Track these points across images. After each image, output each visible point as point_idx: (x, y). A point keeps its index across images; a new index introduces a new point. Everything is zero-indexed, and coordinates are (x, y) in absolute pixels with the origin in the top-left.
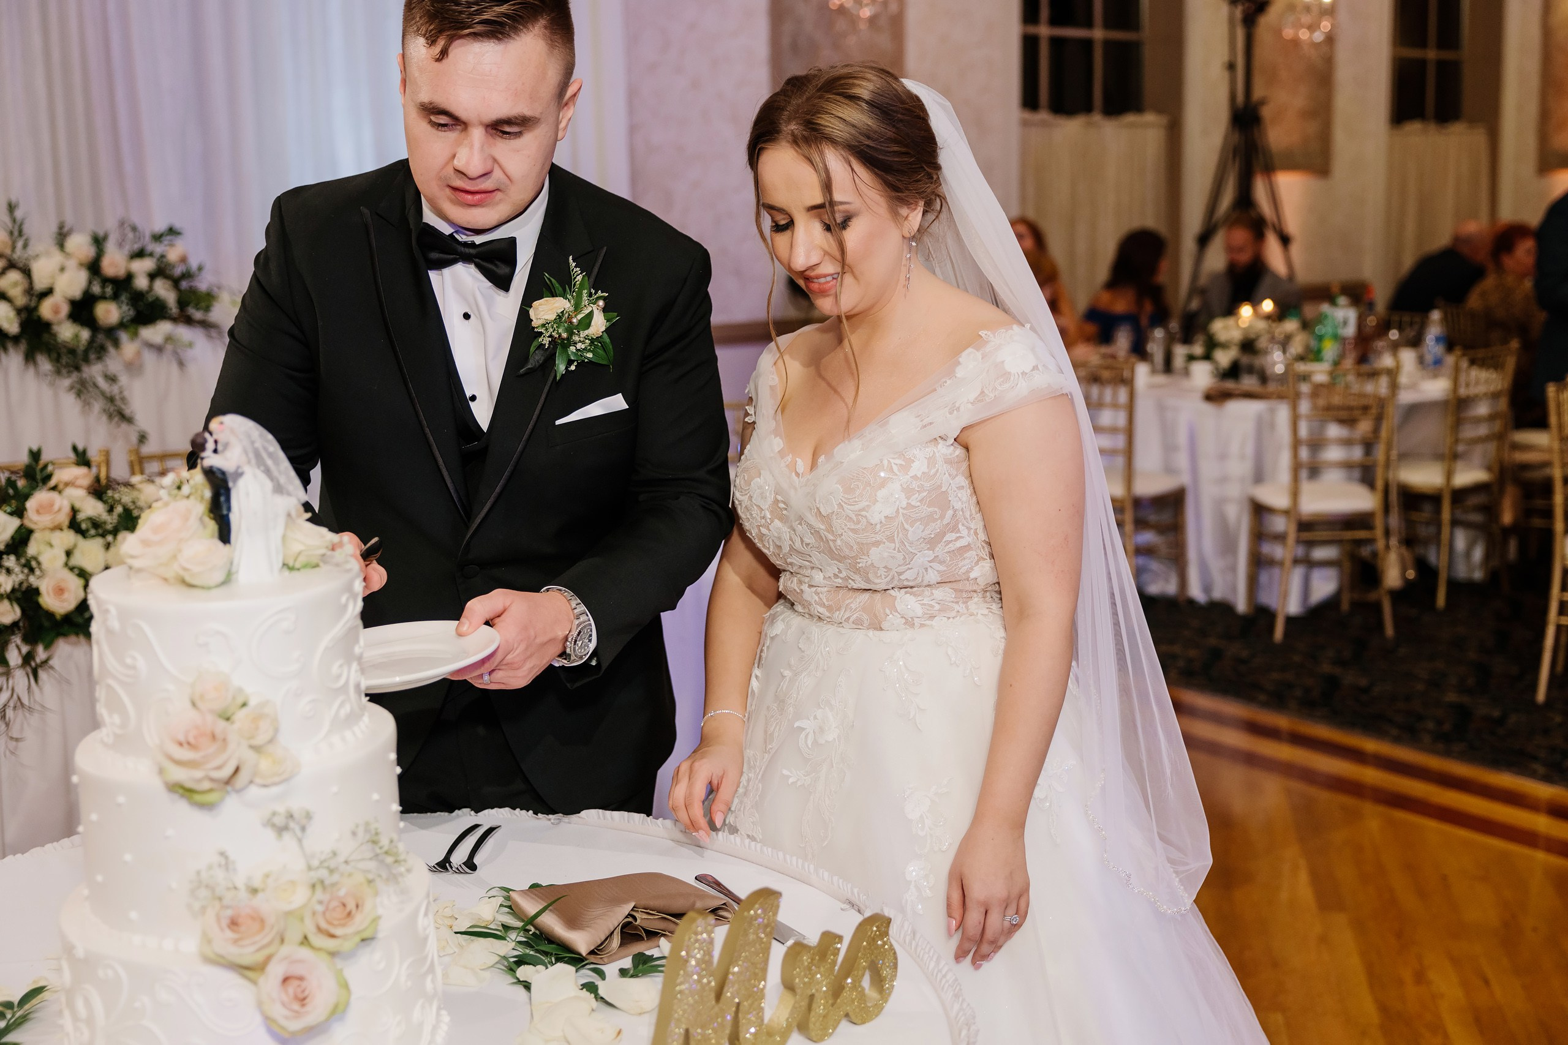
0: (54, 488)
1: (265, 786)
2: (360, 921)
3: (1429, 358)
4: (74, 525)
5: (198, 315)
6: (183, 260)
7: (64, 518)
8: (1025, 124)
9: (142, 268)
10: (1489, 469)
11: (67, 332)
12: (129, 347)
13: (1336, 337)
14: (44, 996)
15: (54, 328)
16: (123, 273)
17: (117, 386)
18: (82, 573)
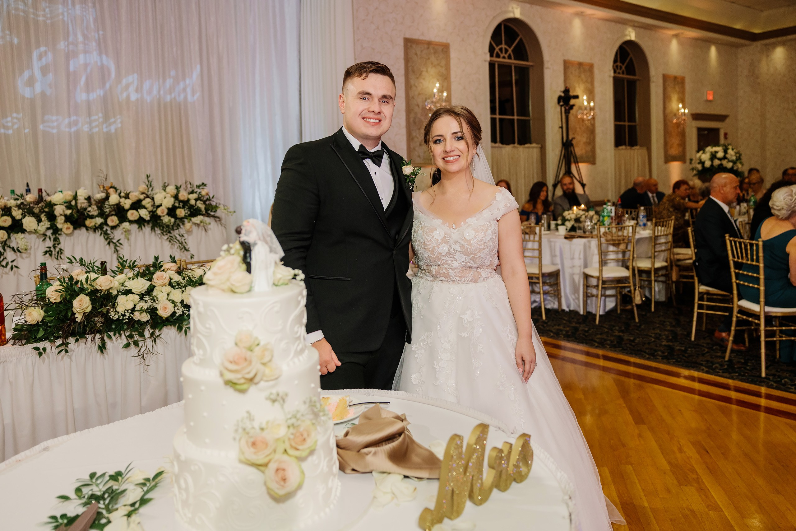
0: (163, 270)
1: (267, 381)
2: (309, 443)
3: (641, 223)
4: (170, 284)
5: (212, 213)
6: (207, 194)
7: (167, 281)
8: (492, 147)
9: (193, 196)
11: (166, 219)
12: (188, 225)
13: (609, 216)
14: (164, 475)
15: (162, 218)
16: (186, 199)
17: (183, 238)
18: (173, 302)
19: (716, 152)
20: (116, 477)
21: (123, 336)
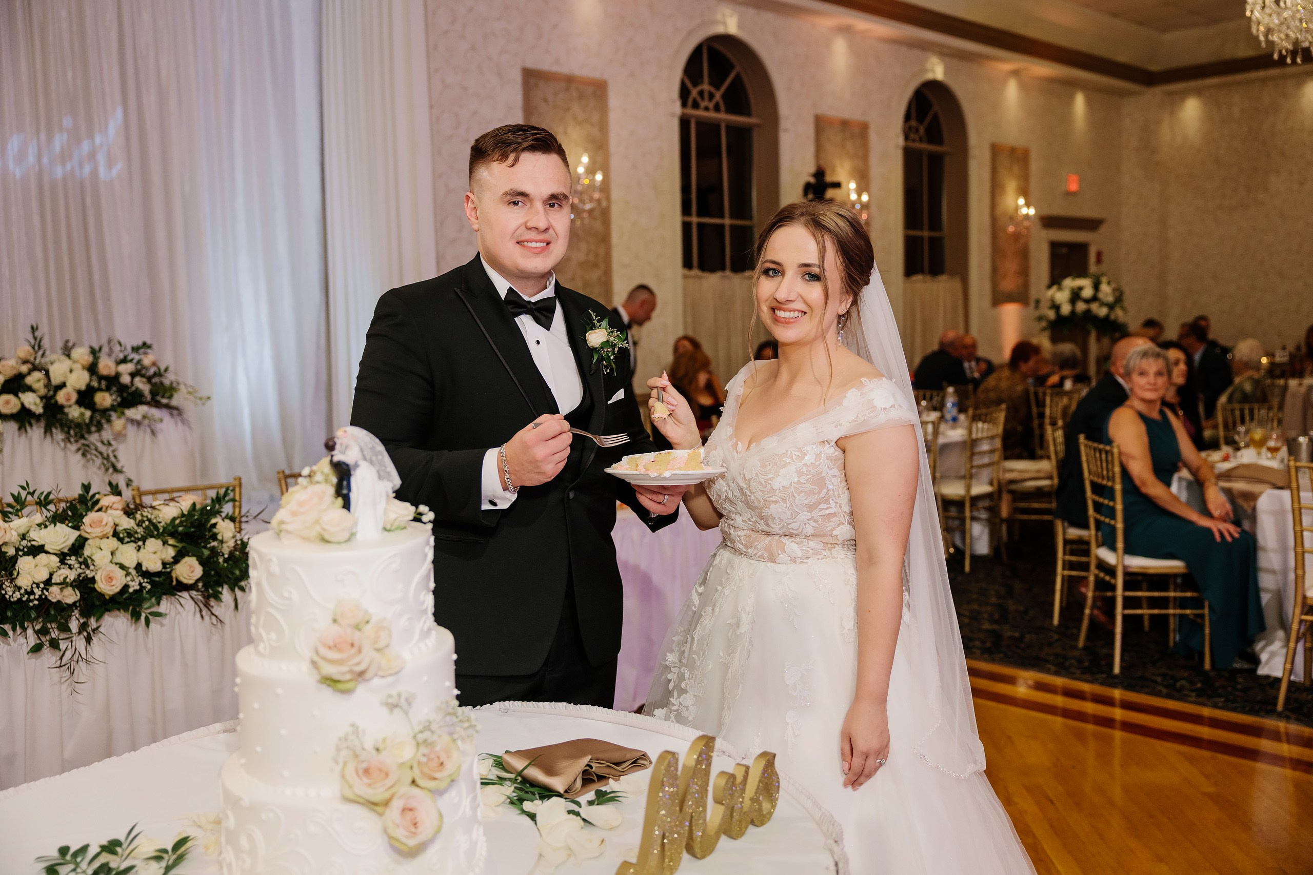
0: (100, 510)
1: (383, 677)
3: (949, 417)
4: (116, 534)
5: (164, 401)
6: (154, 364)
7: (109, 530)
8: (685, 277)
9: (126, 369)
10: (991, 484)
11: (75, 412)
12: (118, 423)
14: (189, 844)
15: (66, 410)
16: (113, 373)
17: (111, 449)
18: (122, 567)
19: (1081, 289)
20: (111, 847)
21: (30, 632)
